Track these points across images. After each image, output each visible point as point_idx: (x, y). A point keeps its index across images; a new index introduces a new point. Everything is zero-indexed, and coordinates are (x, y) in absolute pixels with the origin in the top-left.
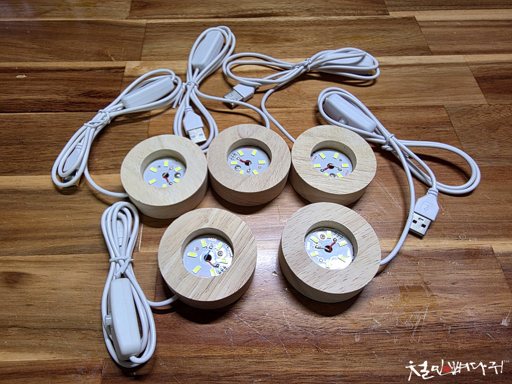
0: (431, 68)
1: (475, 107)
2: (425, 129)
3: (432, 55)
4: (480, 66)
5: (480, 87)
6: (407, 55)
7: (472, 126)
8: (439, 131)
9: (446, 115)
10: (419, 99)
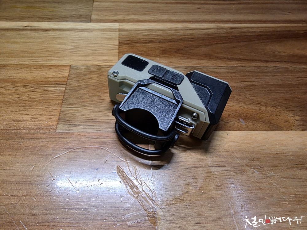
0: (81, 33)
1: (103, 68)
2: (33, 88)
3: (90, 22)
4: (130, 32)
5: (119, 49)
6: (67, 21)
7: (88, 87)
8: (46, 91)
9: (67, 74)
10: (49, 58)
